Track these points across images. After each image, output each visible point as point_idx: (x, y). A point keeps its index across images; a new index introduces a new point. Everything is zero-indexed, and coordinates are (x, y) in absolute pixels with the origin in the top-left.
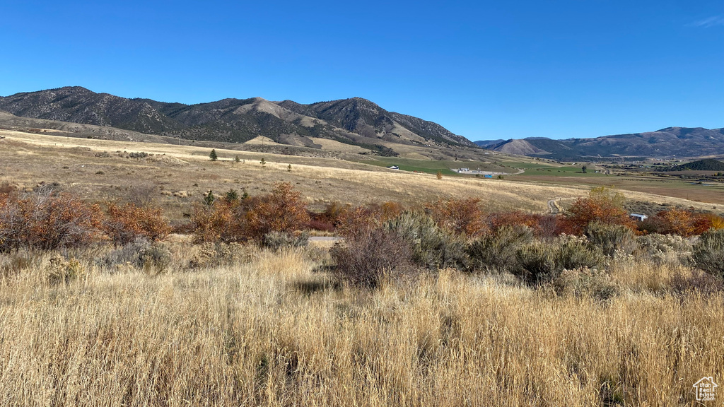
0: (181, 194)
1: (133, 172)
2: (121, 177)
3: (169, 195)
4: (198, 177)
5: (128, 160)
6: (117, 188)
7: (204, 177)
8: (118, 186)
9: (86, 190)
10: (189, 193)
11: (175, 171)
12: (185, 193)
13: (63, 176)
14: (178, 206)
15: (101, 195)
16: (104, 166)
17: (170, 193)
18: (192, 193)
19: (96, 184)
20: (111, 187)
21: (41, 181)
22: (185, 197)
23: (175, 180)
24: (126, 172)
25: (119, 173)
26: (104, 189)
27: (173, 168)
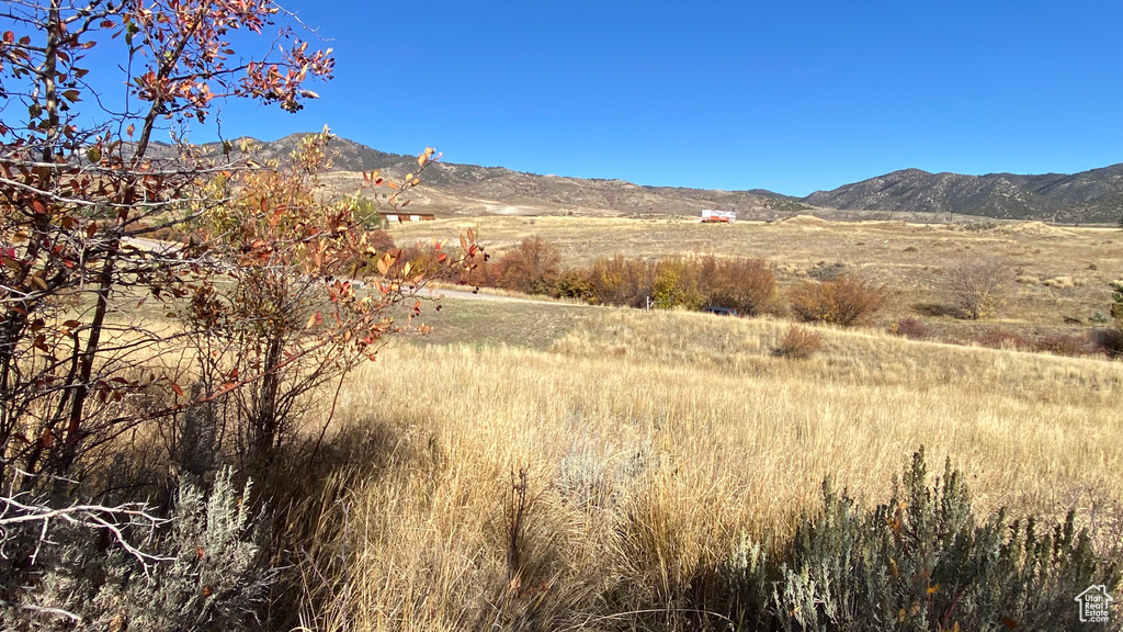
0: (1059, 282)
1: (967, 248)
2: (945, 255)
3: (1033, 283)
4: (1097, 254)
5: (962, 233)
6: (935, 271)
7: (1110, 254)
8: (936, 267)
9: (883, 274)
10: (1078, 280)
11: (1048, 246)
12: (1067, 281)
13: (853, 254)
14: (1051, 304)
15: (906, 282)
16: (920, 241)
17: (1036, 279)
18: (1085, 281)
19: (901, 265)
20: (926, 269)
21: (819, 261)
22: (1067, 288)
23: (1047, 259)
24: (955, 248)
25: (942, 250)
26: (913, 273)
27: (1043, 242)
